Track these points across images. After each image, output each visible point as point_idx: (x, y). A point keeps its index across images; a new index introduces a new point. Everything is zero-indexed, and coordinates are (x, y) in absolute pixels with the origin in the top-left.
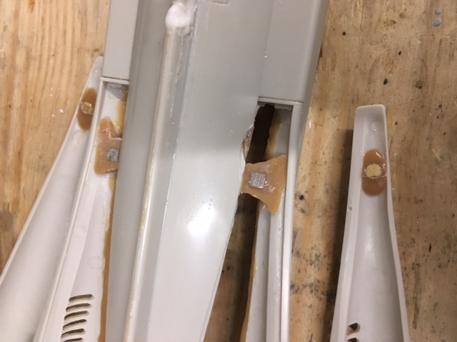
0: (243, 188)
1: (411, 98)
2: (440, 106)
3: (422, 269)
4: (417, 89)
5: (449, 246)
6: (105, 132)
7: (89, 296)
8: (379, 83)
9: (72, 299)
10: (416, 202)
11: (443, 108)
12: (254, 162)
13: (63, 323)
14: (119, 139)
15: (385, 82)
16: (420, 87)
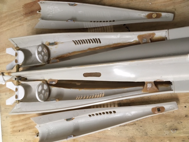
0: (146, 82)
1: (182, 114)
2: (181, 122)
3: (135, 125)
4: (185, 115)
5: (143, 131)
6: (151, 35)
7: (100, 42)
8: (185, 105)
9: (99, 39)
10: (153, 121)
11: (181, 123)
12: (154, 83)
13: (92, 39)
14: (150, 41)
15: (185, 107)
16: (186, 116)
